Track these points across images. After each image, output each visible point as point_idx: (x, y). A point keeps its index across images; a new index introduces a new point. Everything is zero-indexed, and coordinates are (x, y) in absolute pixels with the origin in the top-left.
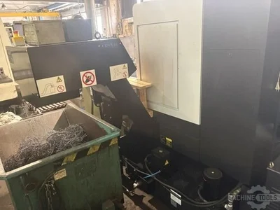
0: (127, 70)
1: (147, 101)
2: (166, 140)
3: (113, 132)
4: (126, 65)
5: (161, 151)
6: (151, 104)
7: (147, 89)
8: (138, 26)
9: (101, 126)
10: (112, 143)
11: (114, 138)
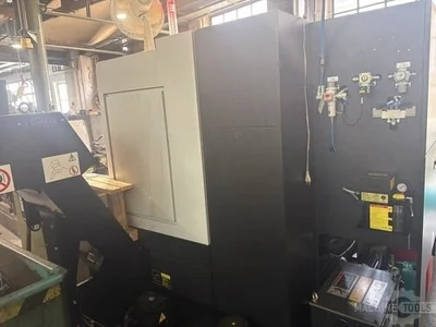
0: (77, 163)
1: (128, 213)
2: (161, 278)
3: (51, 274)
4: (75, 154)
5: (151, 299)
6: (134, 218)
7: (126, 192)
8: (105, 95)
9: (33, 267)
10: (49, 296)
11: (53, 286)
